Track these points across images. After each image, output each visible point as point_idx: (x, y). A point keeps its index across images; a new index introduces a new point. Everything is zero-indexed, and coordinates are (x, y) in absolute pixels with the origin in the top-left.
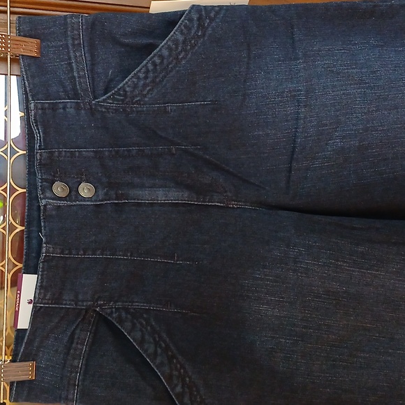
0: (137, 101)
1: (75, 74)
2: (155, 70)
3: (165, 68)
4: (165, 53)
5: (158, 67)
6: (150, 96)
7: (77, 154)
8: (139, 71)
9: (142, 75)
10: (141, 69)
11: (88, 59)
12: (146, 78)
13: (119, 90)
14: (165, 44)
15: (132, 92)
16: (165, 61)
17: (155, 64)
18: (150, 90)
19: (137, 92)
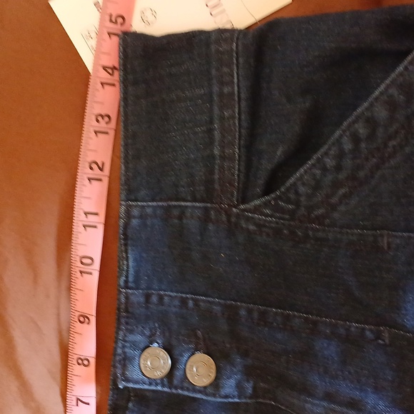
0: (317, 217)
1: (216, 152)
2: (356, 151)
3: (378, 149)
4: (381, 113)
5: (363, 145)
6: (342, 208)
7: (191, 303)
8: (326, 154)
9: (330, 162)
10: (329, 149)
11: (245, 124)
12: (338, 168)
13: (288, 190)
14: (381, 93)
15: (309, 197)
16: (380, 132)
17: (356, 139)
18: (345, 196)
19: (319, 197)
